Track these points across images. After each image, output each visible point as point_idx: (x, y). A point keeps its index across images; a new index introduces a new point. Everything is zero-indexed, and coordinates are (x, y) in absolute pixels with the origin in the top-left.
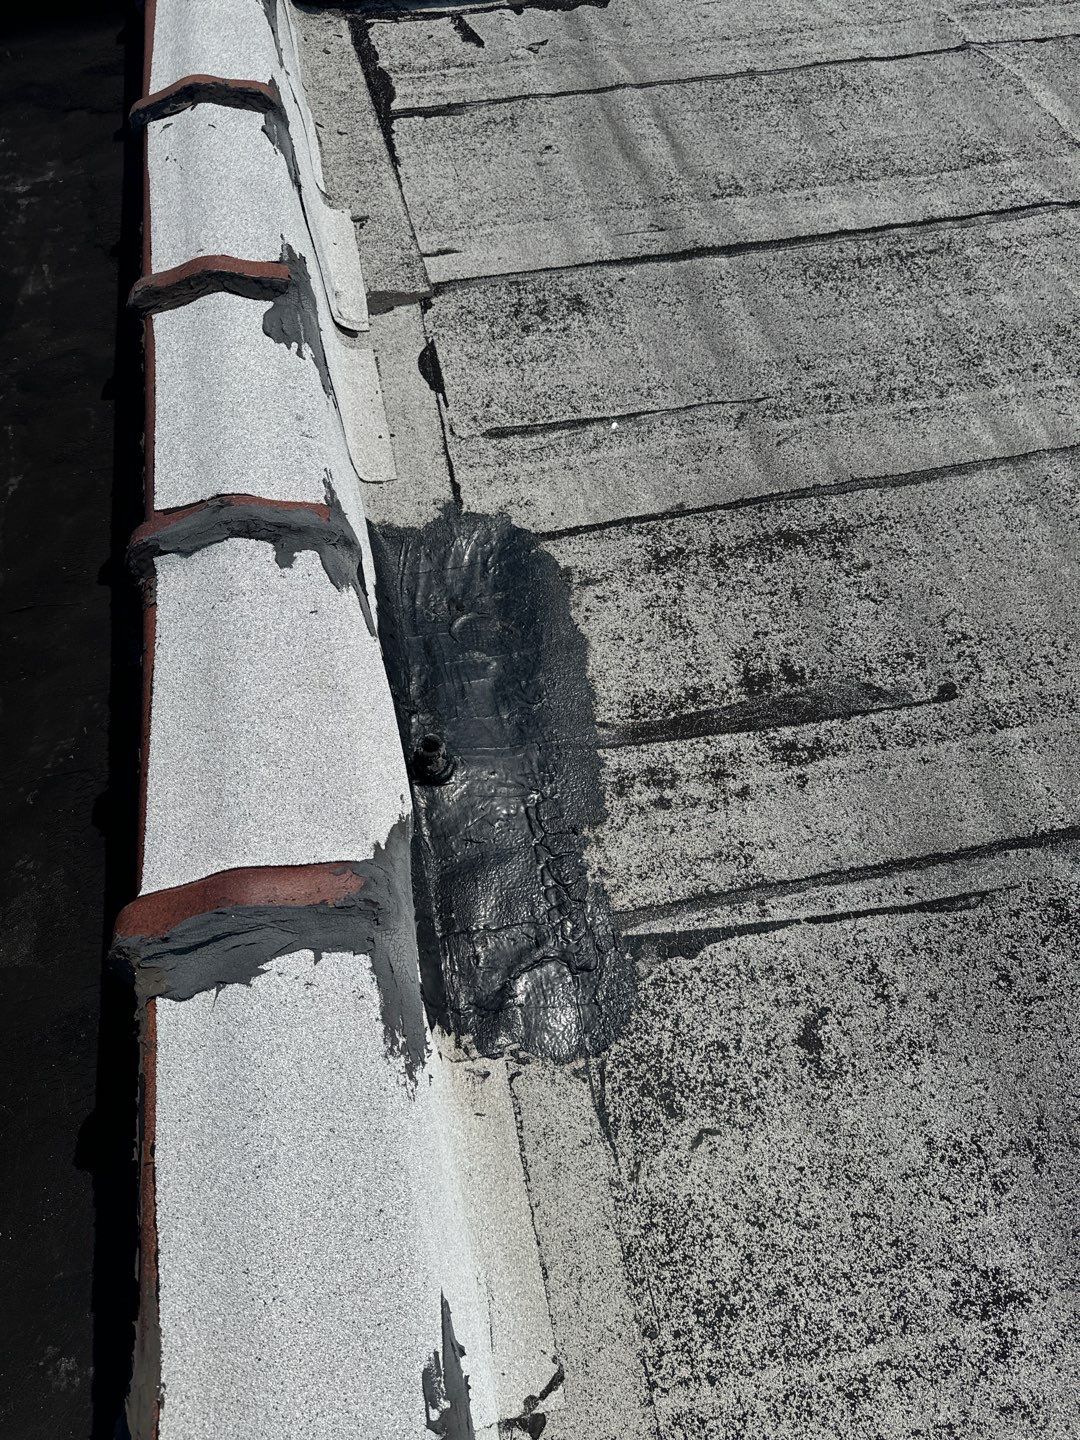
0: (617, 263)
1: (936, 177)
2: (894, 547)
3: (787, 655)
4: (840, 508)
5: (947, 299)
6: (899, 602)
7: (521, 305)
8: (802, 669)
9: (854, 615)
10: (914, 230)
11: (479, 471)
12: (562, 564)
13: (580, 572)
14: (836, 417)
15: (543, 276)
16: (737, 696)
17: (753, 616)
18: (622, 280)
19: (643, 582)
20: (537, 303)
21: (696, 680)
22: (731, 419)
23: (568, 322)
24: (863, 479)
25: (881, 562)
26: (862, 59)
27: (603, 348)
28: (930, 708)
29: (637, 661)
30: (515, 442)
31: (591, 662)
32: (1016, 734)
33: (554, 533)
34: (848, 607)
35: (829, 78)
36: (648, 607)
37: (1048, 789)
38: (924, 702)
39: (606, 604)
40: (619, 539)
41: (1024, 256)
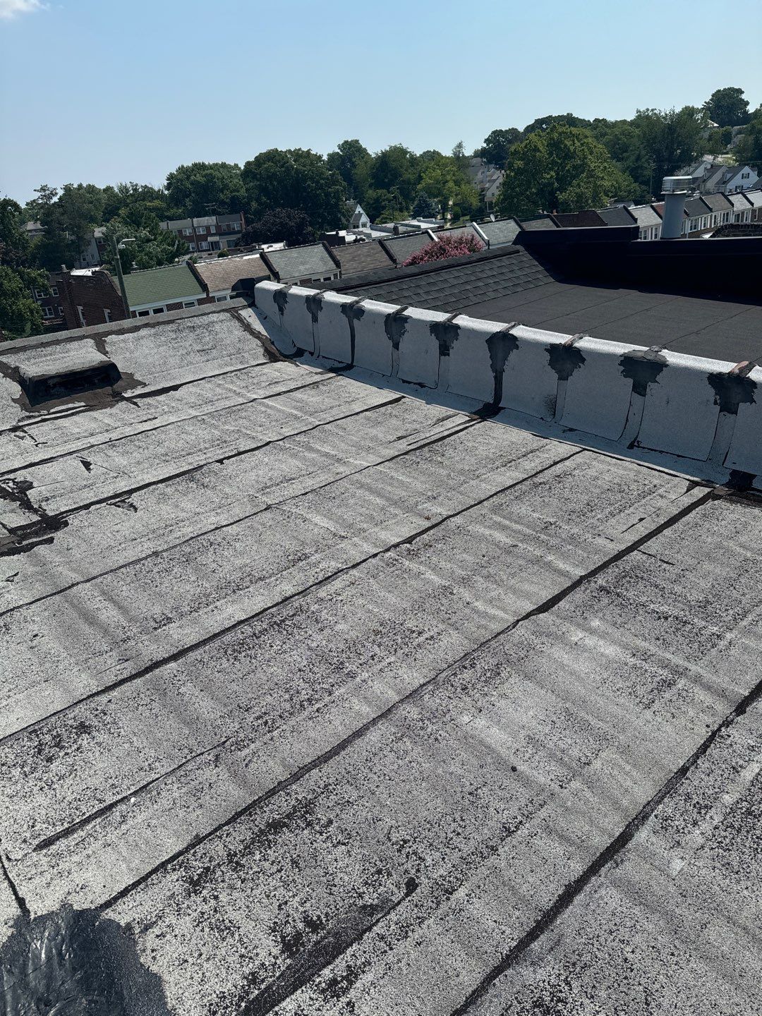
0: (103, 692)
1: (279, 575)
2: (341, 802)
3: (305, 912)
4: (300, 791)
5: (311, 638)
6: (358, 838)
7: (41, 745)
8: (319, 917)
9: (336, 860)
10: (279, 607)
11: (37, 881)
12: (123, 923)
13: (138, 922)
14: (275, 733)
15: (53, 719)
16: (284, 962)
17: (272, 894)
18: (110, 701)
19: (189, 907)
20: (53, 739)
21: (251, 965)
22: (211, 762)
23: (79, 743)
24: (306, 766)
25: (337, 815)
26: (217, 528)
27: (109, 750)
28: (405, 903)
29: (203, 974)
30: (61, 845)
31: (168, 993)
32: (461, 893)
33: (109, 901)
34: (330, 856)
35: (202, 543)
36: (198, 925)
37: (495, 921)
38: (401, 900)
39: (166, 938)
40: (160, 882)
41: (342, 601)
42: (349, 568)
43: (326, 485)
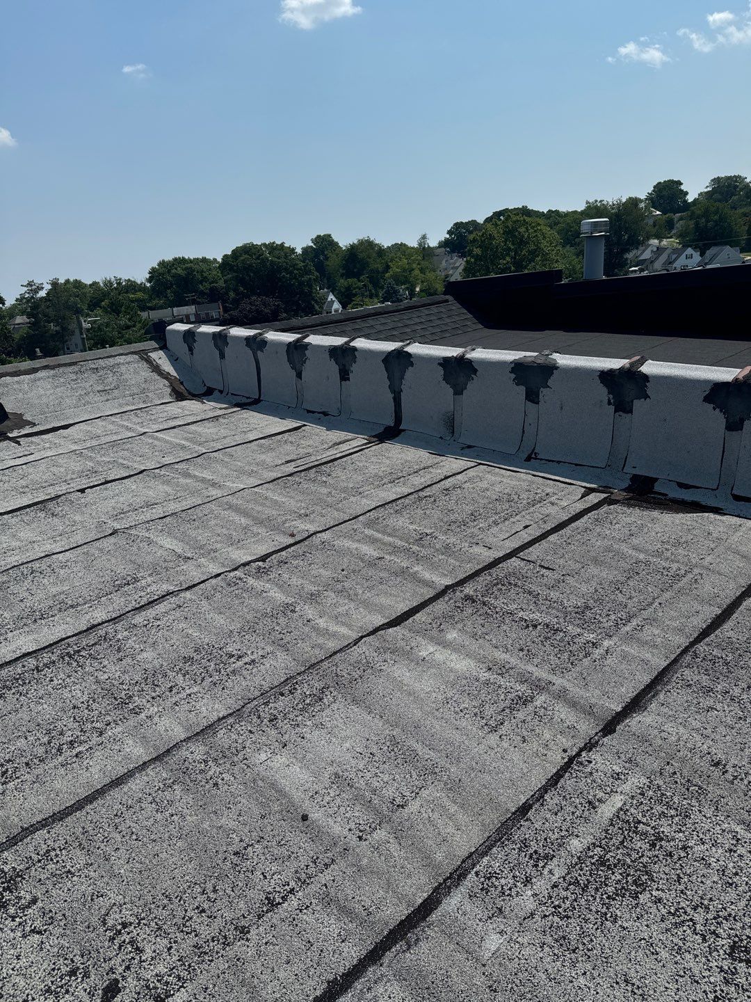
42: (182, 590)
43: (190, 508)
